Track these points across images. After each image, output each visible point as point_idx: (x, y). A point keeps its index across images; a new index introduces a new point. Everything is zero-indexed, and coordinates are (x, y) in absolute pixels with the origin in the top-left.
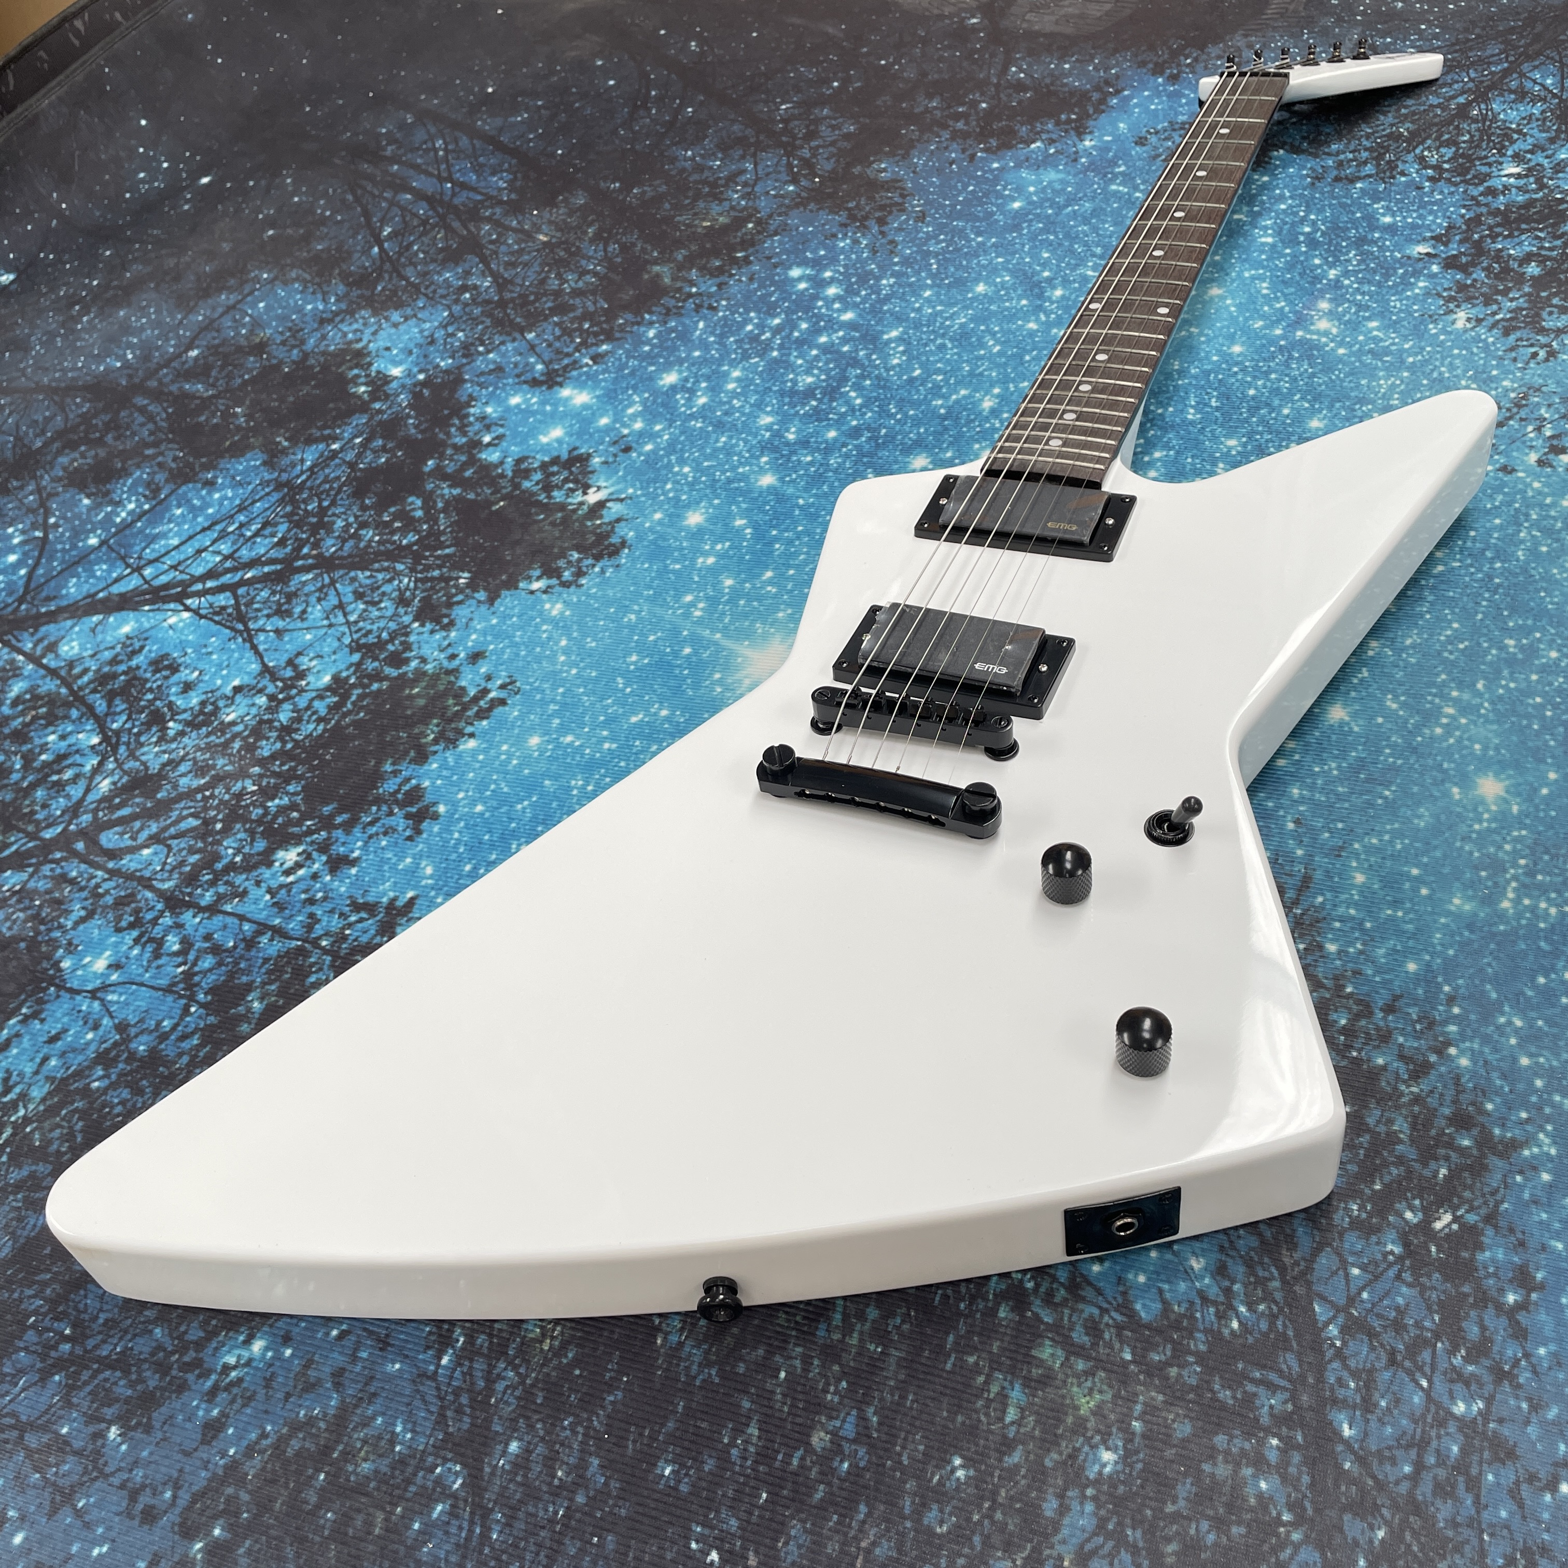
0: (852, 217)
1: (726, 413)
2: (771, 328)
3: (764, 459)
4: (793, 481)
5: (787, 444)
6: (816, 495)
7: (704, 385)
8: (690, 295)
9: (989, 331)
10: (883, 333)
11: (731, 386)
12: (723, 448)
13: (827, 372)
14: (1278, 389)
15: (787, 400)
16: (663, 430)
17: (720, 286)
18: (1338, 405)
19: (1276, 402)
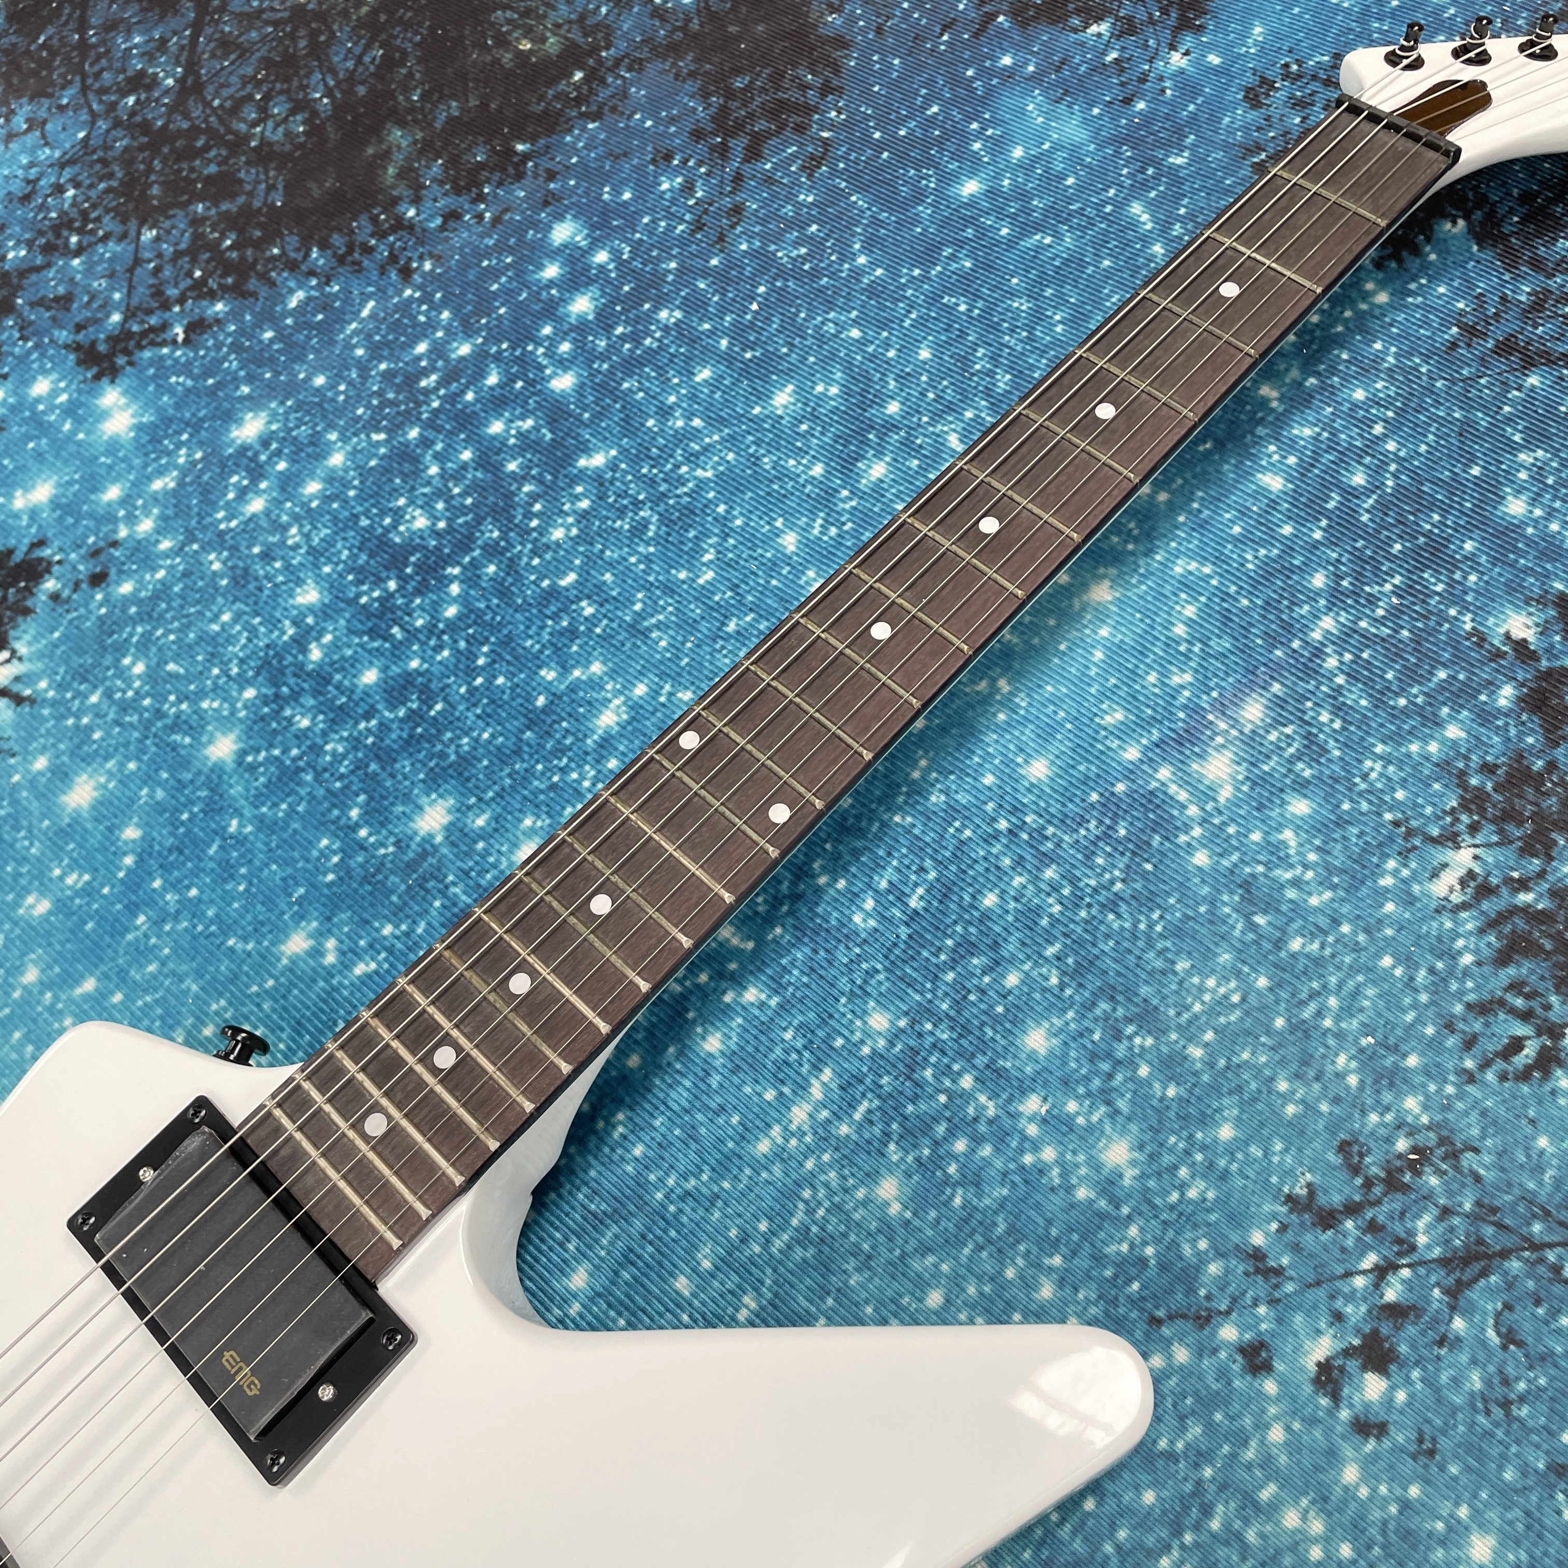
0: (720, 119)
1: (267, 556)
2: (447, 360)
3: (250, 693)
4: (252, 768)
5: (300, 670)
6: (260, 821)
7: (282, 466)
8: (400, 225)
9: (723, 521)
10: (586, 450)
11: (313, 487)
12: (213, 639)
13: (455, 510)
14: (1037, 911)
15: (364, 557)
16: (166, 555)
17: (452, 216)
18: (1104, 1006)
19: (1011, 947)
